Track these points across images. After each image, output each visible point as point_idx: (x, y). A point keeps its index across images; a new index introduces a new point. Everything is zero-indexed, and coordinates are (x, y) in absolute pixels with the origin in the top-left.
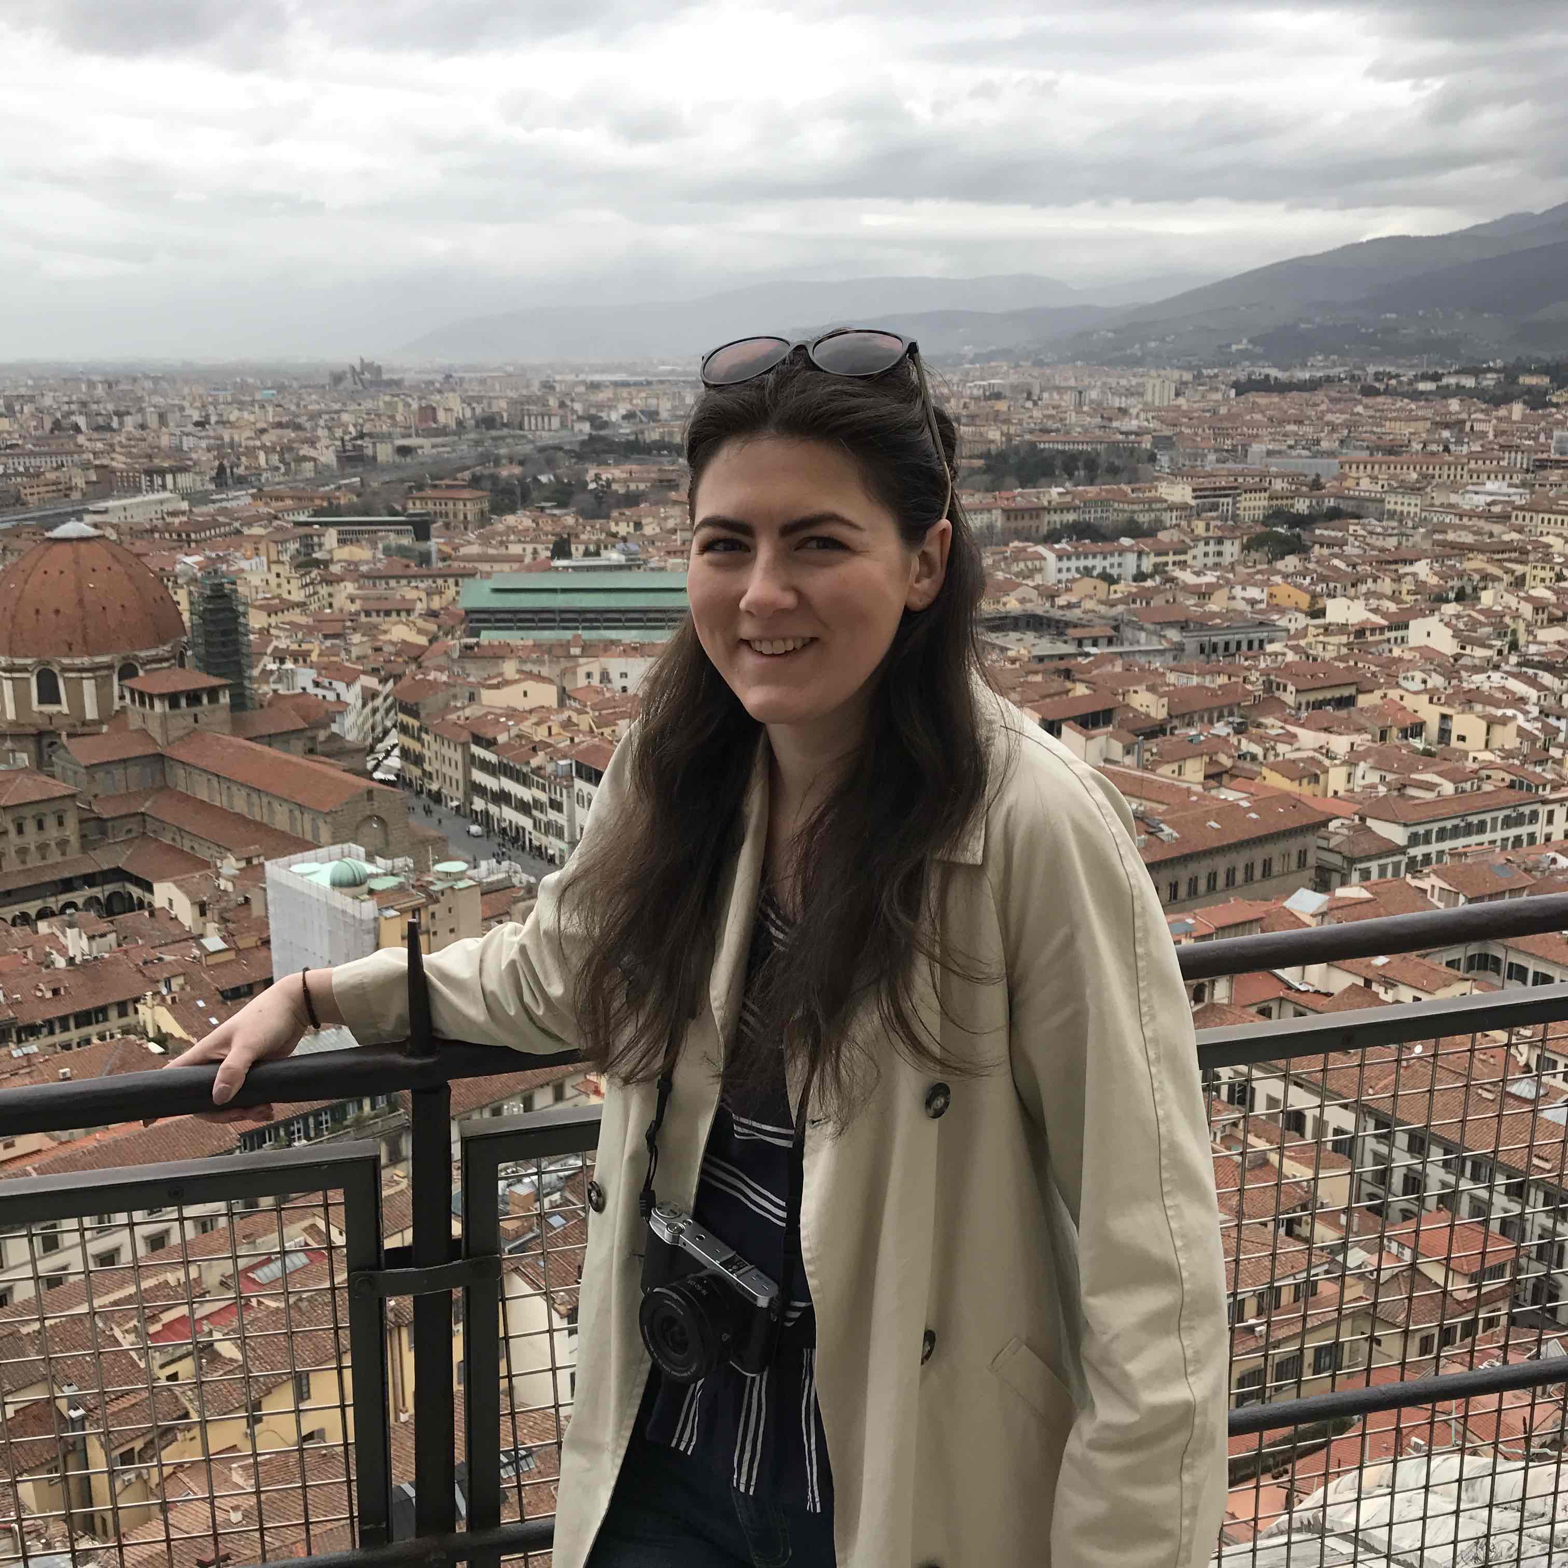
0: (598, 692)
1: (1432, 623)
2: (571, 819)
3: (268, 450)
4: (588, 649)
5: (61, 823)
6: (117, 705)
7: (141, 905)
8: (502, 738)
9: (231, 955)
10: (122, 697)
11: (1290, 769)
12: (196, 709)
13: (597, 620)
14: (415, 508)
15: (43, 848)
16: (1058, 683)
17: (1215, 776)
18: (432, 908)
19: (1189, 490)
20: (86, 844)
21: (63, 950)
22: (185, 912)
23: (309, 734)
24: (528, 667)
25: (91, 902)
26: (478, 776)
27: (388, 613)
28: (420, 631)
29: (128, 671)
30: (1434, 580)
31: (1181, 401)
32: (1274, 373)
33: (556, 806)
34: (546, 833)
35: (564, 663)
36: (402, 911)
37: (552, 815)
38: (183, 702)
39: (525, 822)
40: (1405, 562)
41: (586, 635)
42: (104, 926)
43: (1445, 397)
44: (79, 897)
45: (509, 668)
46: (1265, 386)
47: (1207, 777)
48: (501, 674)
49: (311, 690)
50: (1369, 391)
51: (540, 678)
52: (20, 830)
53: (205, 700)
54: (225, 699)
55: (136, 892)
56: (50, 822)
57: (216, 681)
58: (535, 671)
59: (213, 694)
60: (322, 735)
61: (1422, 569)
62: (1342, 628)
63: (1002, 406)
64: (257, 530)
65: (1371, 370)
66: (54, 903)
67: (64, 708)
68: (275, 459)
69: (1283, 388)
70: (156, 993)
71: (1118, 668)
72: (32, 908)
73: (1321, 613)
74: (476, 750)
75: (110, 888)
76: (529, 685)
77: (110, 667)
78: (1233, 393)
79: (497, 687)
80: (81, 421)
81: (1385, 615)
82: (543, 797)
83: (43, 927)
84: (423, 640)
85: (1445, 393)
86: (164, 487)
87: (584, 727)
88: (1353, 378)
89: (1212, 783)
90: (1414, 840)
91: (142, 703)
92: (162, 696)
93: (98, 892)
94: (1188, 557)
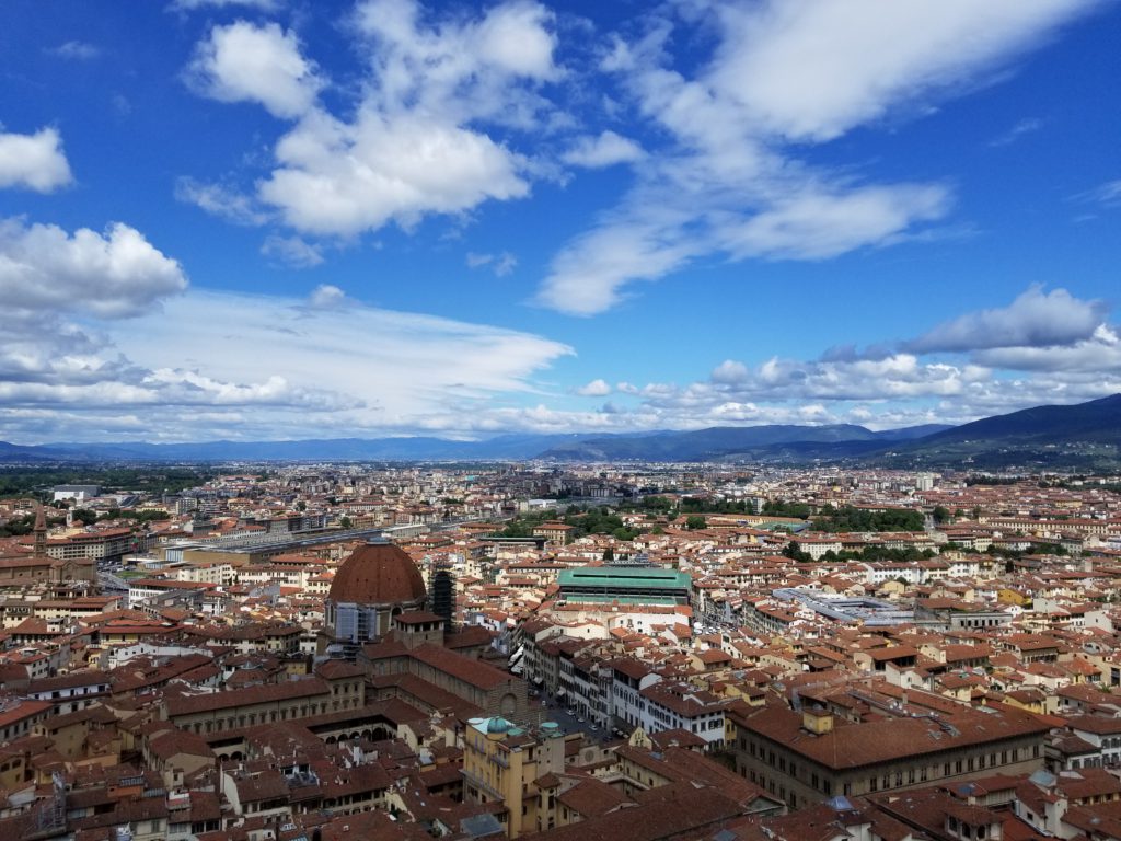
0: (626, 632)
1: (1098, 614)
2: (611, 702)
3: (470, 504)
4: (623, 610)
5: (356, 689)
6: (389, 628)
7: (390, 736)
8: (576, 654)
9: (434, 767)
10: (392, 625)
11: (1021, 697)
12: (428, 632)
13: (626, 593)
14: (537, 533)
15: (346, 702)
16: (880, 640)
17: (977, 699)
18: (539, 748)
19: (945, 536)
20: (367, 701)
21: (350, 758)
22: (412, 741)
23: (480, 647)
24: (590, 617)
25: (366, 733)
26: (563, 675)
27: (522, 586)
28: (537, 596)
29: (396, 612)
30: (1095, 590)
31: (936, 489)
32: (987, 475)
33: (603, 693)
34: (598, 709)
35: (610, 615)
36: (524, 749)
37: (601, 699)
38: (422, 629)
39: (586, 702)
40: (1077, 579)
41: (621, 601)
42: (370, 746)
43: (1089, 489)
44: (360, 730)
45: (581, 617)
46: (984, 481)
47: (972, 699)
48: (577, 620)
49: (483, 624)
50: (1044, 486)
51: (596, 623)
52: (336, 692)
53: (432, 627)
54: (442, 627)
55: (388, 729)
56: (351, 688)
57: (437, 618)
58: (594, 619)
59: (436, 624)
60: (487, 648)
61: (1088, 583)
62: (1045, 616)
63: (838, 489)
64: (462, 543)
65: (1044, 474)
66: (348, 732)
68: (472, 509)
69: (994, 482)
70: (395, 786)
71: (914, 632)
72: (337, 734)
73: (1030, 606)
74: (562, 660)
75: (376, 726)
76: (591, 626)
77: (388, 609)
78: (965, 485)
79: (575, 626)
80: (385, 489)
81: (1069, 608)
82: (596, 688)
83: (342, 745)
84: (538, 601)
85: (1088, 487)
86: (420, 520)
87: (619, 650)
88: (1033, 478)
89: (977, 702)
90: (1105, 743)
91: (402, 628)
92: (412, 625)
93: (371, 728)
94: (948, 572)
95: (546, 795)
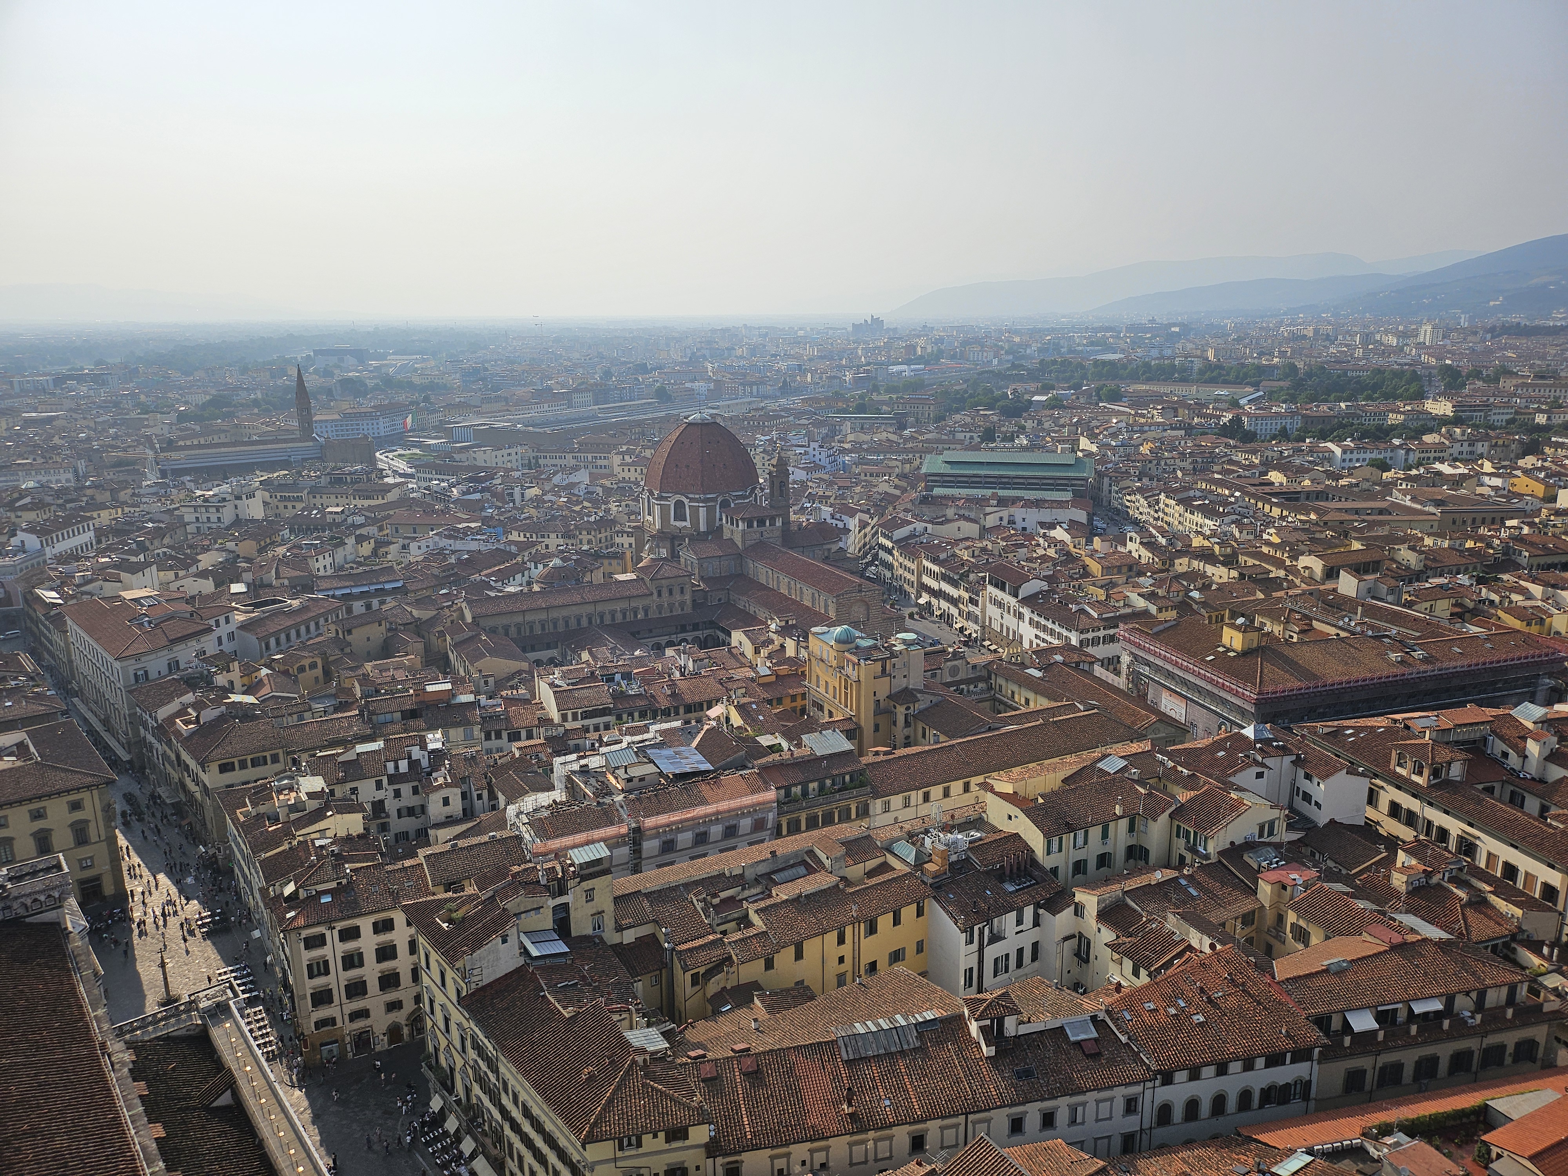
0: (1007, 530)
2: (983, 611)
4: (1002, 502)
5: (682, 592)
6: (717, 524)
7: (724, 644)
8: (943, 557)
9: (773, 678)
10: (721, 519)
11: (1521, 614)
12: (762, 529)
13: (1009, 483)
15: (672, 605)
17: (1460, 614)
18: (891, 659)
19: (1449, 405)
20: (697, 605)
21: (678, 667)
22: (747, 649)
23: (826, 547)
24: (961, 512)
25: (695, 640)
26: (927, 580)
27: (878, 474)
28: (896, 486)
29: (725, 504)
31: (1446, 342)
33: (974, 602)
34: (967, 619)
35: (986, 510)
36: (874, 660)
37: (972, 608)
38: (755, 524)
39: (954, 611)
41: (1001, 493)
42: (702, 654)
44: (689, 636)
45: (950, 512)
46: (1517, 331)
47: (1453, 614)
48: (944, 516)
49: (829, 521)
51: (968, 519)
52: (659, 594)
53: (768, 523)
54: (779, 523)
55: (722, 636)
56: (676, 590)
57: (774, 512)
58: (967, 514)
59: (772, 520)
60: (833, 548)
66: (675, 638)
67: (687, 524)
68: (816, 377)
70: (729, 698)
72: (663, 640)
73: (1554, 499)
74: (926, 563)
75: (707, 632)
76: (963, 524)
77: (715, 501)
78: (1489, 336)
79: (941, 523)
82: (966, 596)
83: (668, 652)
84: (897, 492)
86: (752, 392)
87: (995, 552)
89: (1456, 619)
91: (732, 524)
92: (743, 520)
93: (700, 634)
94: (1446, 454)
95: (901, 710)
